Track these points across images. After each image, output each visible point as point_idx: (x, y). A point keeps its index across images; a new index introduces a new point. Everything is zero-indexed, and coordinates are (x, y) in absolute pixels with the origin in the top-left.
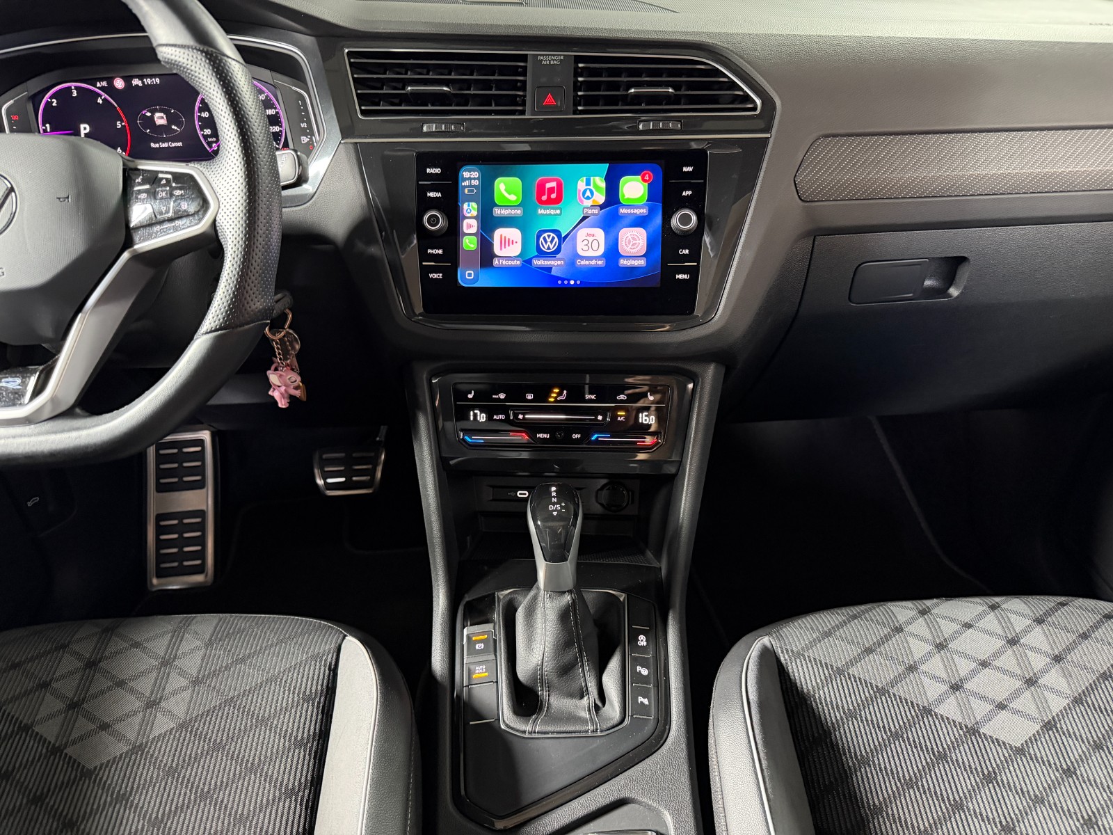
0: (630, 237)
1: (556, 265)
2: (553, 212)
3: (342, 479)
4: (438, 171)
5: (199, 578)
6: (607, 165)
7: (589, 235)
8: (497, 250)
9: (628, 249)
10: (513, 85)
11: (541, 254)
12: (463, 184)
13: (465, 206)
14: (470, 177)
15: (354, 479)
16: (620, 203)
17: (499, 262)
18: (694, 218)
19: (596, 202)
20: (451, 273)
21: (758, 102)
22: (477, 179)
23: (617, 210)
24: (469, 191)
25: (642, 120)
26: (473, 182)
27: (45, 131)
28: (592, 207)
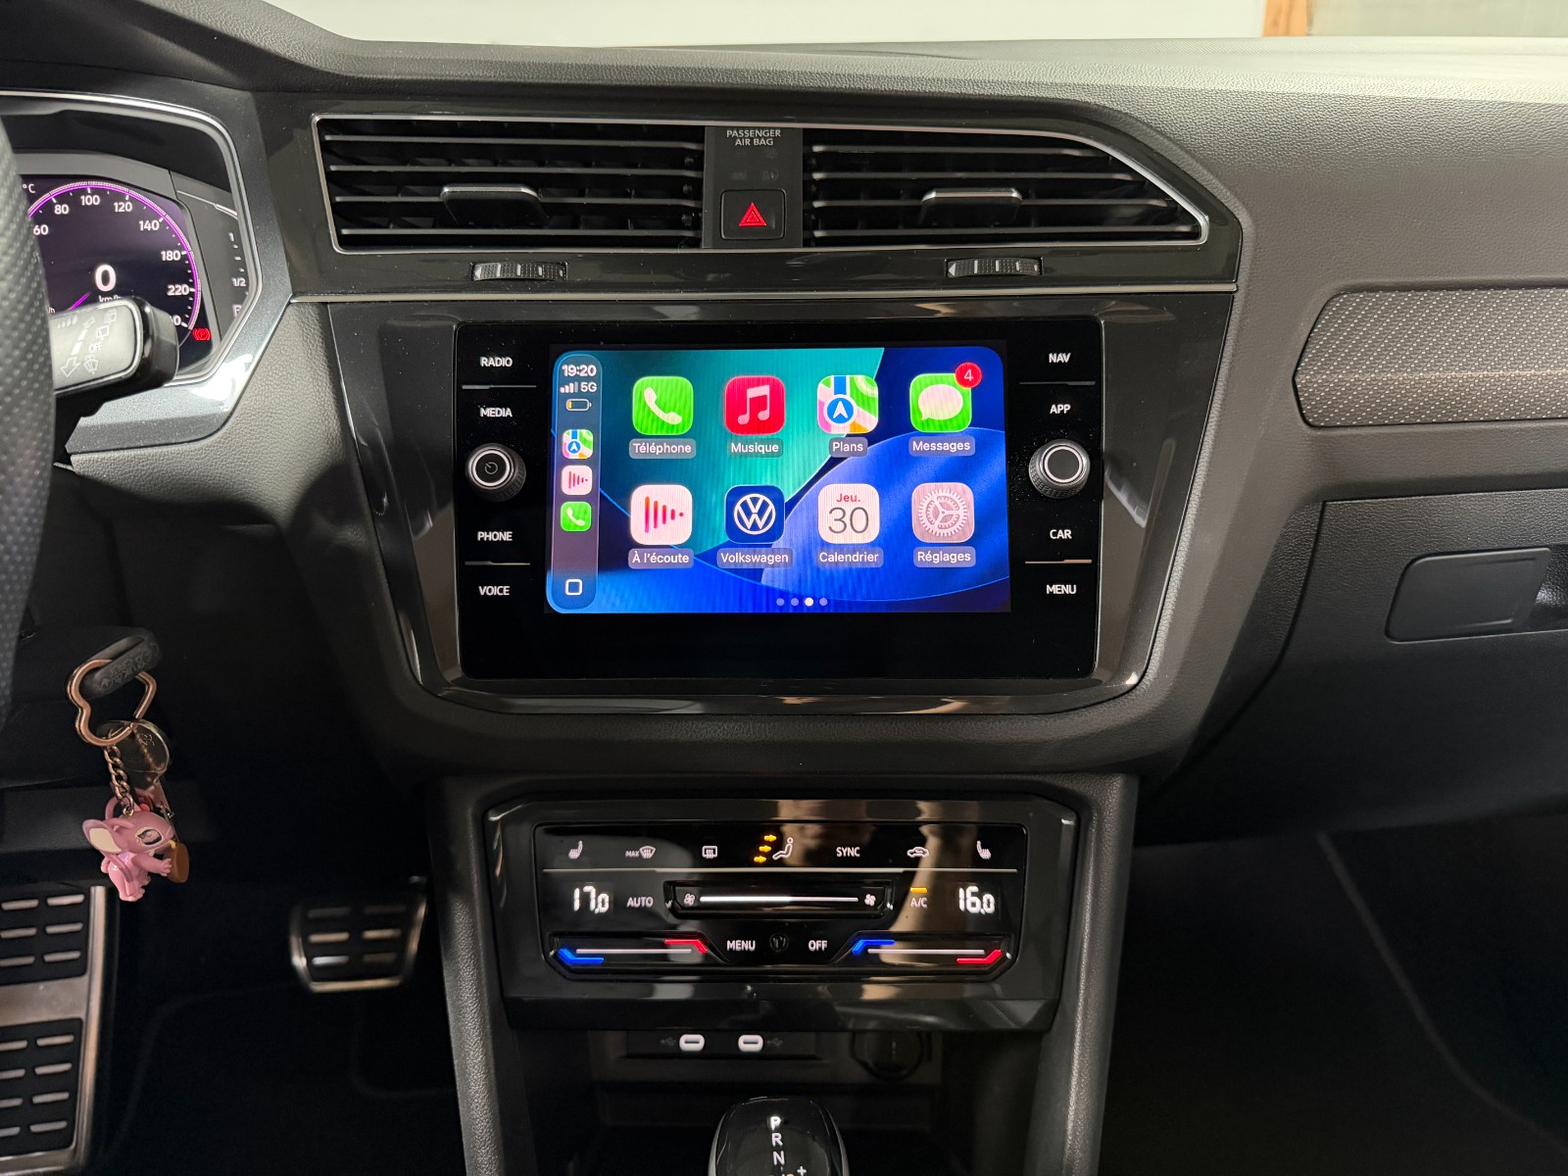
0: (937, 503)
1: (773, 563)
2: (762, 449)
3: (340, 959)
4: (505, 362)
6: (883, 349)
7: (846, 498)
8: (637, 531)
9: (935, 528)
10: (675, 188)
12: (562, 390)
13: (567, 437)
14: (577, 374)
15: (364, 958)
16: (914, 430)
17: (642, 558)
18: (1084, 461)
19: (860, 427)
20: (531, 584)
21: (1202, 220)
22: (594, 379)
23: (906, 445)
24: (575, 405)
25: (954, 257)
26: (585, 387)
28: (851, 438)
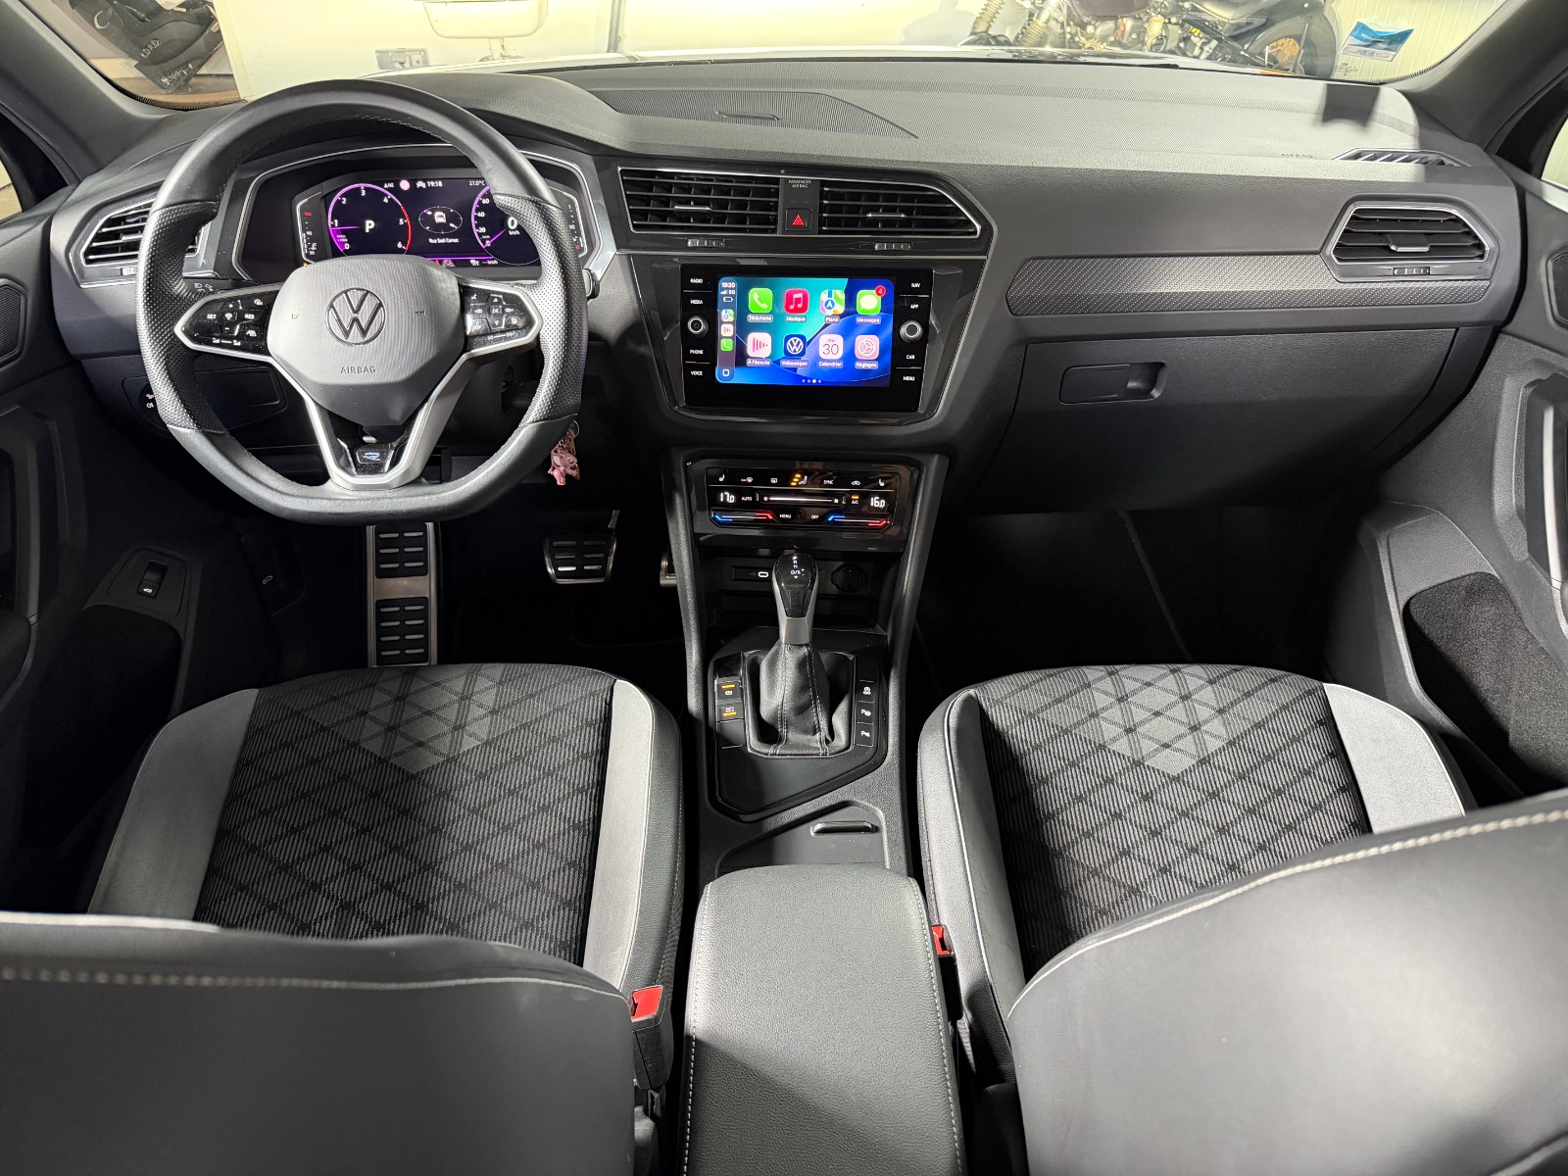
0: (865, 343)
1: (801, 365)
2: (799, 319)
3: (573, 568)
4: (700, 281)
6: (847, 280)
7: (830, 340)
8: (750, 351)
9: (863, 354)
10: (767, 206)
11: (789, 356)
12: (721, 294)
13: (723, 312)
14: (728, 287)
15: (586, 568)
17: (752, 362)
18: (919, 329)
19: (837, 312)
20: (710, 371)
21: (978, 227)
22: (734, 289)
23: (855, 319)
24: (727, 299)
25: (878, 241)
26: (730, 292)
27: (333, 226)
28: (833, 316)
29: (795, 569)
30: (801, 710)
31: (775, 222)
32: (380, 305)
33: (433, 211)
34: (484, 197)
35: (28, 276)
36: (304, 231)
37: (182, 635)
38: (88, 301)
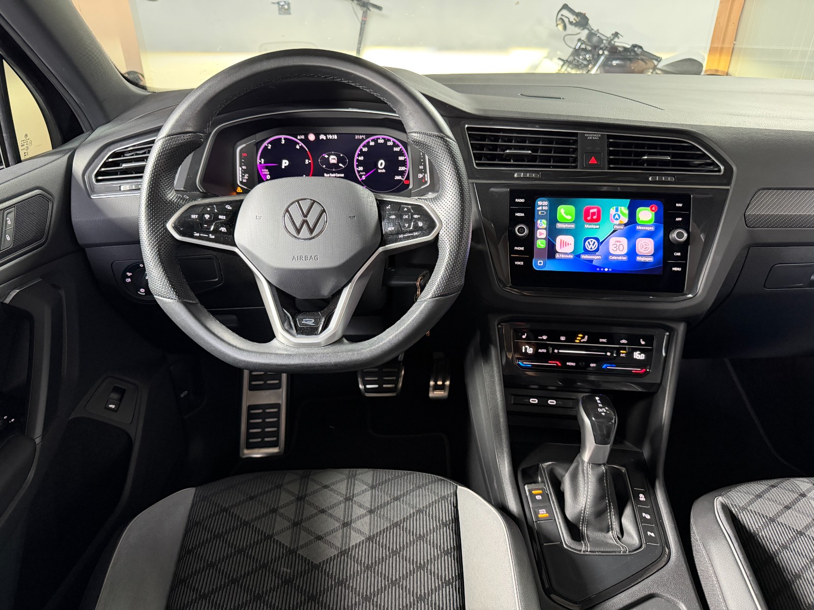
0: (643, 244)
1: (596, 258)
2: (594, 227)
3: (376, 386)
4: (522, 200)
5: (275, 450)
6: (629, 200)
7: (617, 241)
8: (558, 248)
9: (642, 251)
11: (586, 252)
12: (538, 209)
13: (539, 221)
14: (542, 205)
15: (384, 386)
16: (637, 223)
17: (559, 256)
18: (686, 235)
19: (622, 222)
20: (529, 262)
21: (722, 168)
22: (547, 206)
23: (635, 227)
24: (541, 213)
25: (651, 175)
26: (544, 208)
27: (260, 163)
28: (620, 225)
29: (601, 408)
30: (600, 514)
31: (575, 160)
32: (324, 211)
33: (329, 155)
34: (364, 146)
35: (55, 189)
36: (241, 166)
37: (133, 438)
38: (95, 208)
